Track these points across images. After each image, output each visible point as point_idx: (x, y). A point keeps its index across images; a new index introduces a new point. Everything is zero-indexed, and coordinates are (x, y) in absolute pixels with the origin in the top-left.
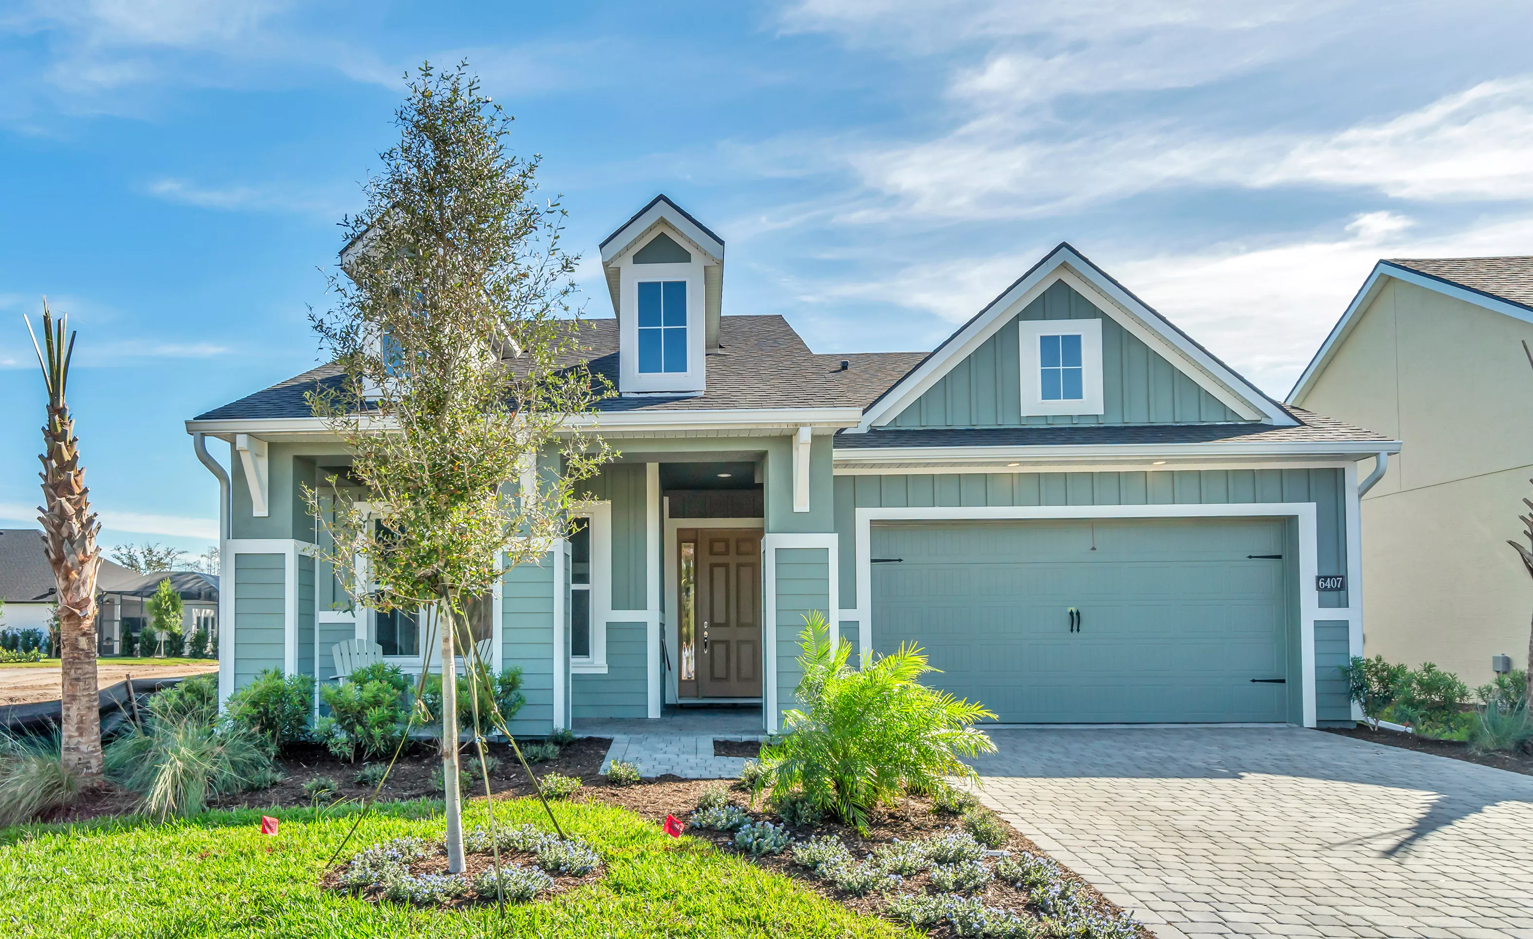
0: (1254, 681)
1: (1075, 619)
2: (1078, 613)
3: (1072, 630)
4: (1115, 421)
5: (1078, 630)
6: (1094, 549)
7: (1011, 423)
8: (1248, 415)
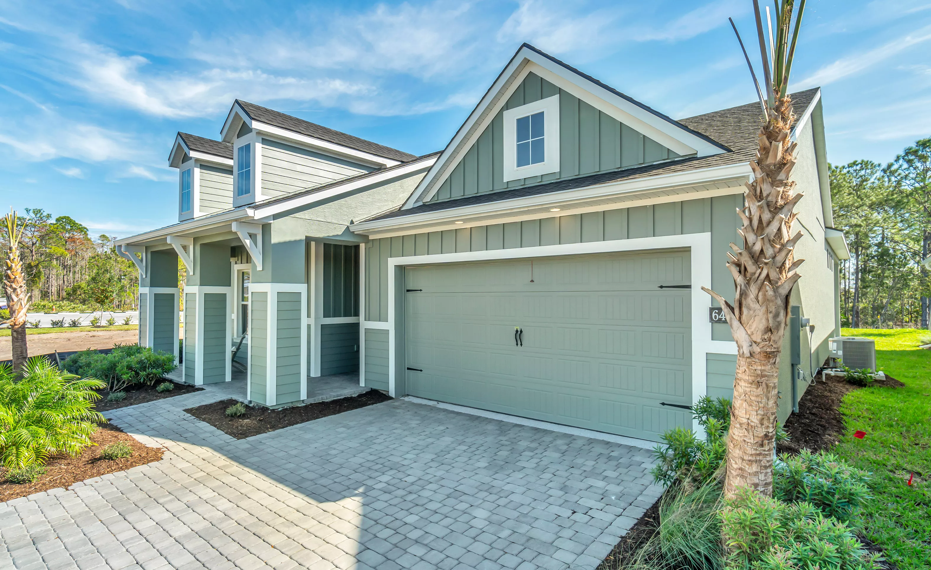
0: (663, 404)
1: (519, 335)
2: (521, 331)
3: (517, 344)
4: (567, 176)
5: (521, 345)
6: (532, 281)
7: (498, 189)
8: (682, 152)
